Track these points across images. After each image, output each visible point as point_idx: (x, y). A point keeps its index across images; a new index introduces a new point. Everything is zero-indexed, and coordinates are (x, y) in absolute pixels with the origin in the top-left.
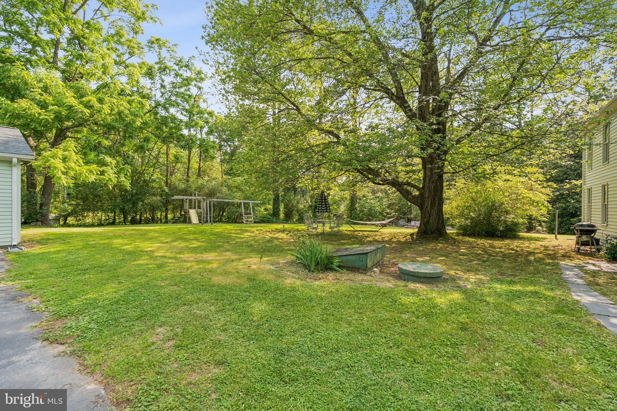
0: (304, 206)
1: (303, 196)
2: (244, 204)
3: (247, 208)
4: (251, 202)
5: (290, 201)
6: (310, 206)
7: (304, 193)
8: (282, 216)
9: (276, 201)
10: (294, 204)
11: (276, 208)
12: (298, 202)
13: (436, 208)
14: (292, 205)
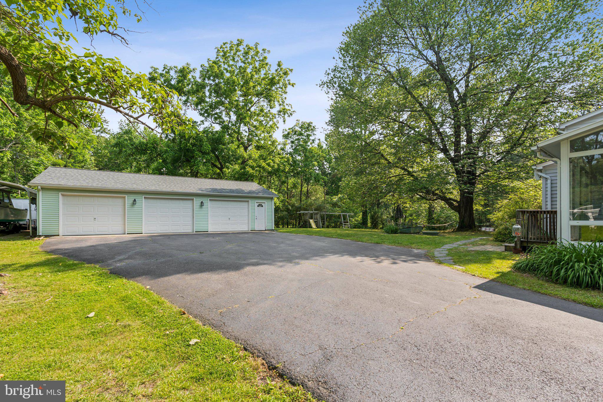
0: (387, 217)
1: (386, 209)
2: (343, 215)
3: (344, 219)
4: (347, 214)
5: (375, 213)
6: (392, 217)
7: (387, 206)
8: (369, 224)
9: (365, 214)
10: (379, 216)
11: (365, 219)
12: (382, 214)
13: (468, 213)
14: (378, 216)
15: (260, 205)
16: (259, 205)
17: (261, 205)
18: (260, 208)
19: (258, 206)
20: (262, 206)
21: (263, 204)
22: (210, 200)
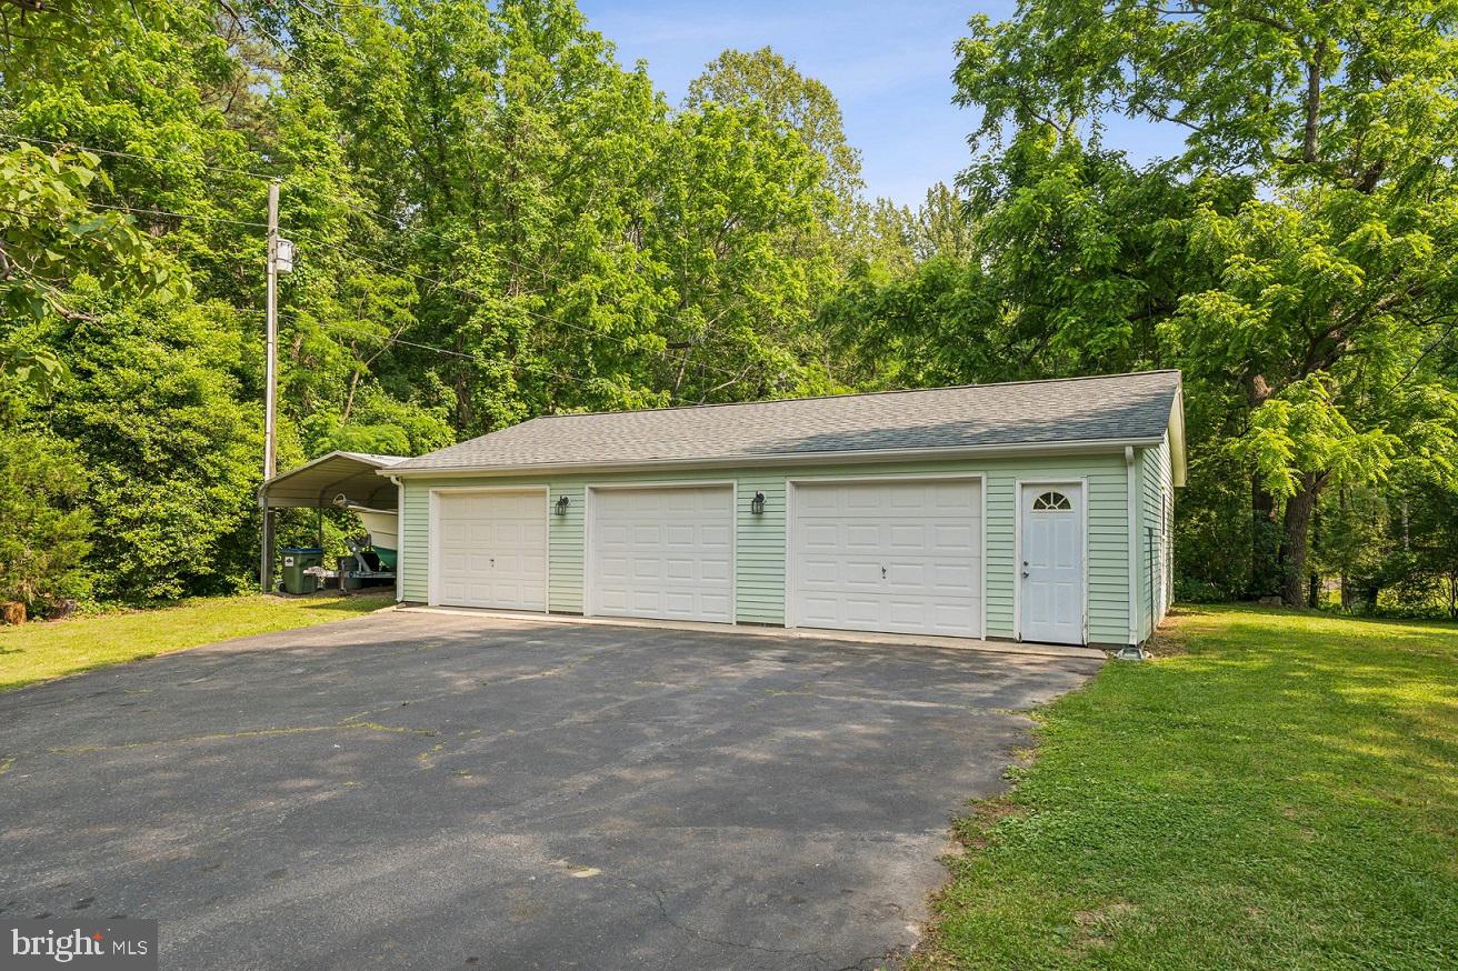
15: (1053, 500)
16: (1046, 497)
17: (1058, 497)
18: (1053, 515)
19: (1038, 505)
20: (1066, 505)
21: (1067, 494)
22: (797, 485)
